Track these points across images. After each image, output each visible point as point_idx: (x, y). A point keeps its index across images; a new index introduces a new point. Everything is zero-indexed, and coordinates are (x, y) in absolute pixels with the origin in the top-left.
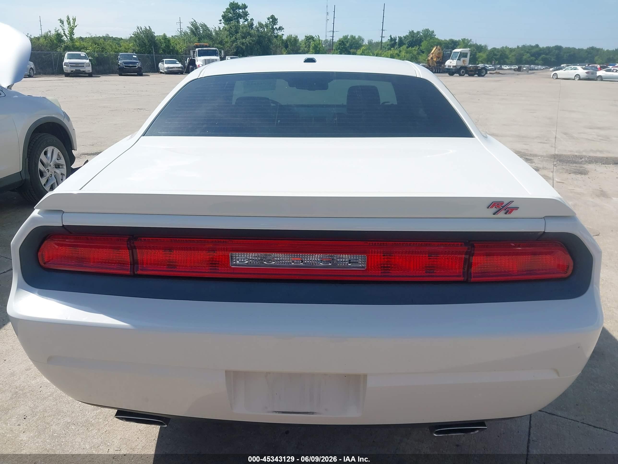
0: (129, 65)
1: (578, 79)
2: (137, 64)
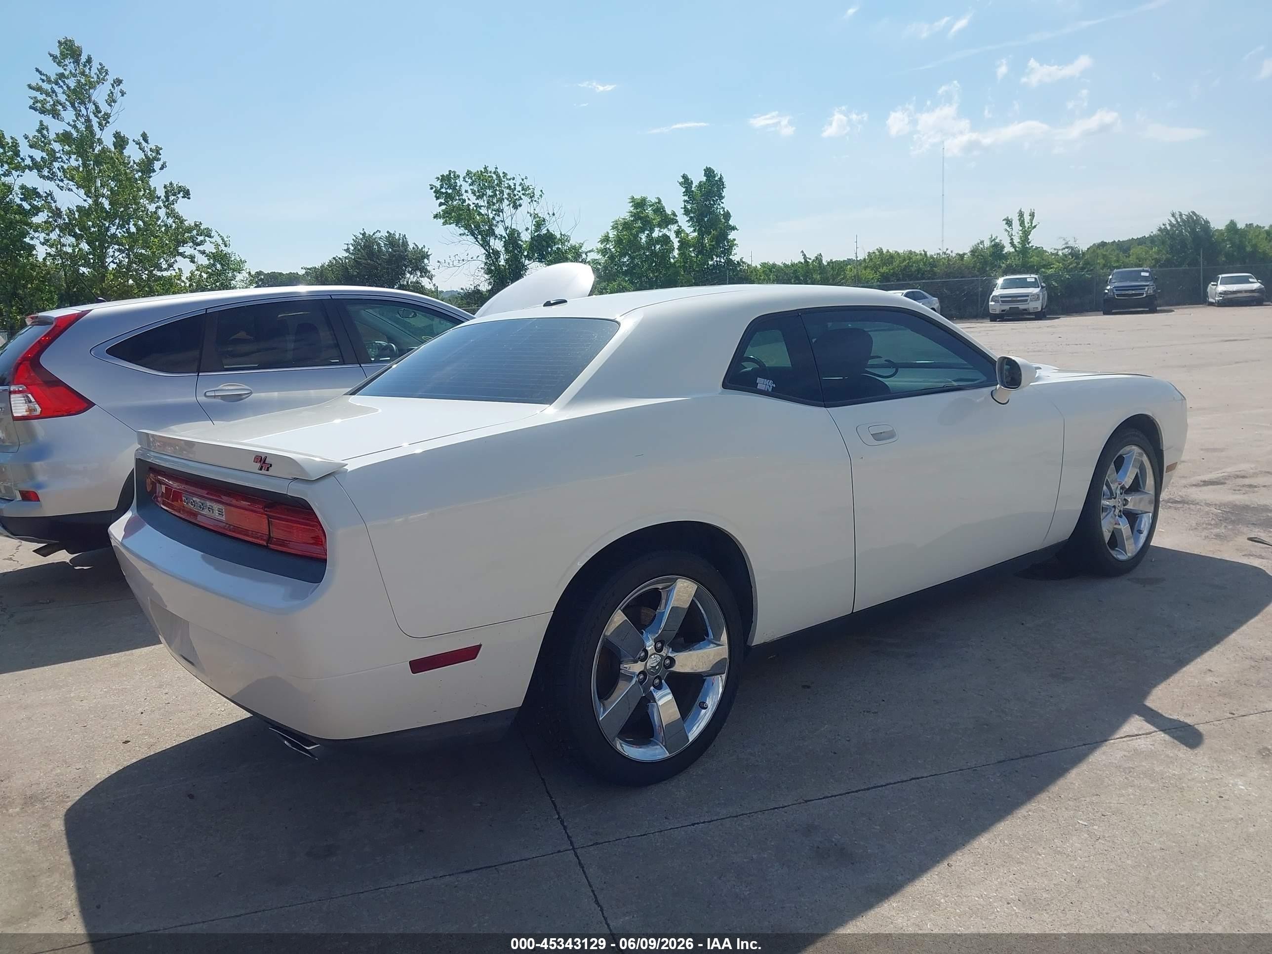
0: (1127, 292)
2: (1146, 290)
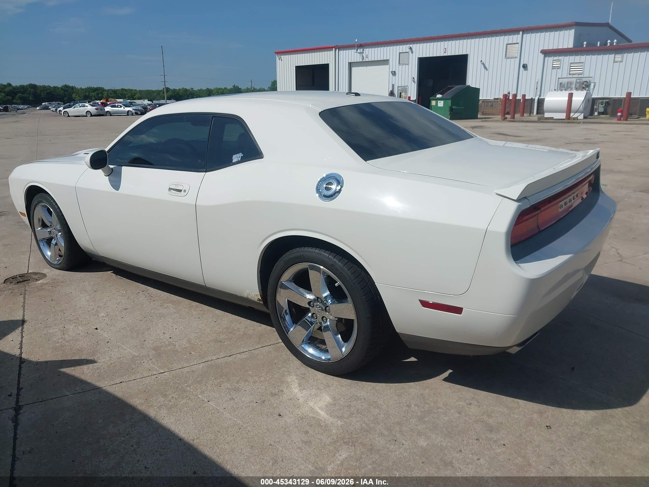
1: (90, 115)
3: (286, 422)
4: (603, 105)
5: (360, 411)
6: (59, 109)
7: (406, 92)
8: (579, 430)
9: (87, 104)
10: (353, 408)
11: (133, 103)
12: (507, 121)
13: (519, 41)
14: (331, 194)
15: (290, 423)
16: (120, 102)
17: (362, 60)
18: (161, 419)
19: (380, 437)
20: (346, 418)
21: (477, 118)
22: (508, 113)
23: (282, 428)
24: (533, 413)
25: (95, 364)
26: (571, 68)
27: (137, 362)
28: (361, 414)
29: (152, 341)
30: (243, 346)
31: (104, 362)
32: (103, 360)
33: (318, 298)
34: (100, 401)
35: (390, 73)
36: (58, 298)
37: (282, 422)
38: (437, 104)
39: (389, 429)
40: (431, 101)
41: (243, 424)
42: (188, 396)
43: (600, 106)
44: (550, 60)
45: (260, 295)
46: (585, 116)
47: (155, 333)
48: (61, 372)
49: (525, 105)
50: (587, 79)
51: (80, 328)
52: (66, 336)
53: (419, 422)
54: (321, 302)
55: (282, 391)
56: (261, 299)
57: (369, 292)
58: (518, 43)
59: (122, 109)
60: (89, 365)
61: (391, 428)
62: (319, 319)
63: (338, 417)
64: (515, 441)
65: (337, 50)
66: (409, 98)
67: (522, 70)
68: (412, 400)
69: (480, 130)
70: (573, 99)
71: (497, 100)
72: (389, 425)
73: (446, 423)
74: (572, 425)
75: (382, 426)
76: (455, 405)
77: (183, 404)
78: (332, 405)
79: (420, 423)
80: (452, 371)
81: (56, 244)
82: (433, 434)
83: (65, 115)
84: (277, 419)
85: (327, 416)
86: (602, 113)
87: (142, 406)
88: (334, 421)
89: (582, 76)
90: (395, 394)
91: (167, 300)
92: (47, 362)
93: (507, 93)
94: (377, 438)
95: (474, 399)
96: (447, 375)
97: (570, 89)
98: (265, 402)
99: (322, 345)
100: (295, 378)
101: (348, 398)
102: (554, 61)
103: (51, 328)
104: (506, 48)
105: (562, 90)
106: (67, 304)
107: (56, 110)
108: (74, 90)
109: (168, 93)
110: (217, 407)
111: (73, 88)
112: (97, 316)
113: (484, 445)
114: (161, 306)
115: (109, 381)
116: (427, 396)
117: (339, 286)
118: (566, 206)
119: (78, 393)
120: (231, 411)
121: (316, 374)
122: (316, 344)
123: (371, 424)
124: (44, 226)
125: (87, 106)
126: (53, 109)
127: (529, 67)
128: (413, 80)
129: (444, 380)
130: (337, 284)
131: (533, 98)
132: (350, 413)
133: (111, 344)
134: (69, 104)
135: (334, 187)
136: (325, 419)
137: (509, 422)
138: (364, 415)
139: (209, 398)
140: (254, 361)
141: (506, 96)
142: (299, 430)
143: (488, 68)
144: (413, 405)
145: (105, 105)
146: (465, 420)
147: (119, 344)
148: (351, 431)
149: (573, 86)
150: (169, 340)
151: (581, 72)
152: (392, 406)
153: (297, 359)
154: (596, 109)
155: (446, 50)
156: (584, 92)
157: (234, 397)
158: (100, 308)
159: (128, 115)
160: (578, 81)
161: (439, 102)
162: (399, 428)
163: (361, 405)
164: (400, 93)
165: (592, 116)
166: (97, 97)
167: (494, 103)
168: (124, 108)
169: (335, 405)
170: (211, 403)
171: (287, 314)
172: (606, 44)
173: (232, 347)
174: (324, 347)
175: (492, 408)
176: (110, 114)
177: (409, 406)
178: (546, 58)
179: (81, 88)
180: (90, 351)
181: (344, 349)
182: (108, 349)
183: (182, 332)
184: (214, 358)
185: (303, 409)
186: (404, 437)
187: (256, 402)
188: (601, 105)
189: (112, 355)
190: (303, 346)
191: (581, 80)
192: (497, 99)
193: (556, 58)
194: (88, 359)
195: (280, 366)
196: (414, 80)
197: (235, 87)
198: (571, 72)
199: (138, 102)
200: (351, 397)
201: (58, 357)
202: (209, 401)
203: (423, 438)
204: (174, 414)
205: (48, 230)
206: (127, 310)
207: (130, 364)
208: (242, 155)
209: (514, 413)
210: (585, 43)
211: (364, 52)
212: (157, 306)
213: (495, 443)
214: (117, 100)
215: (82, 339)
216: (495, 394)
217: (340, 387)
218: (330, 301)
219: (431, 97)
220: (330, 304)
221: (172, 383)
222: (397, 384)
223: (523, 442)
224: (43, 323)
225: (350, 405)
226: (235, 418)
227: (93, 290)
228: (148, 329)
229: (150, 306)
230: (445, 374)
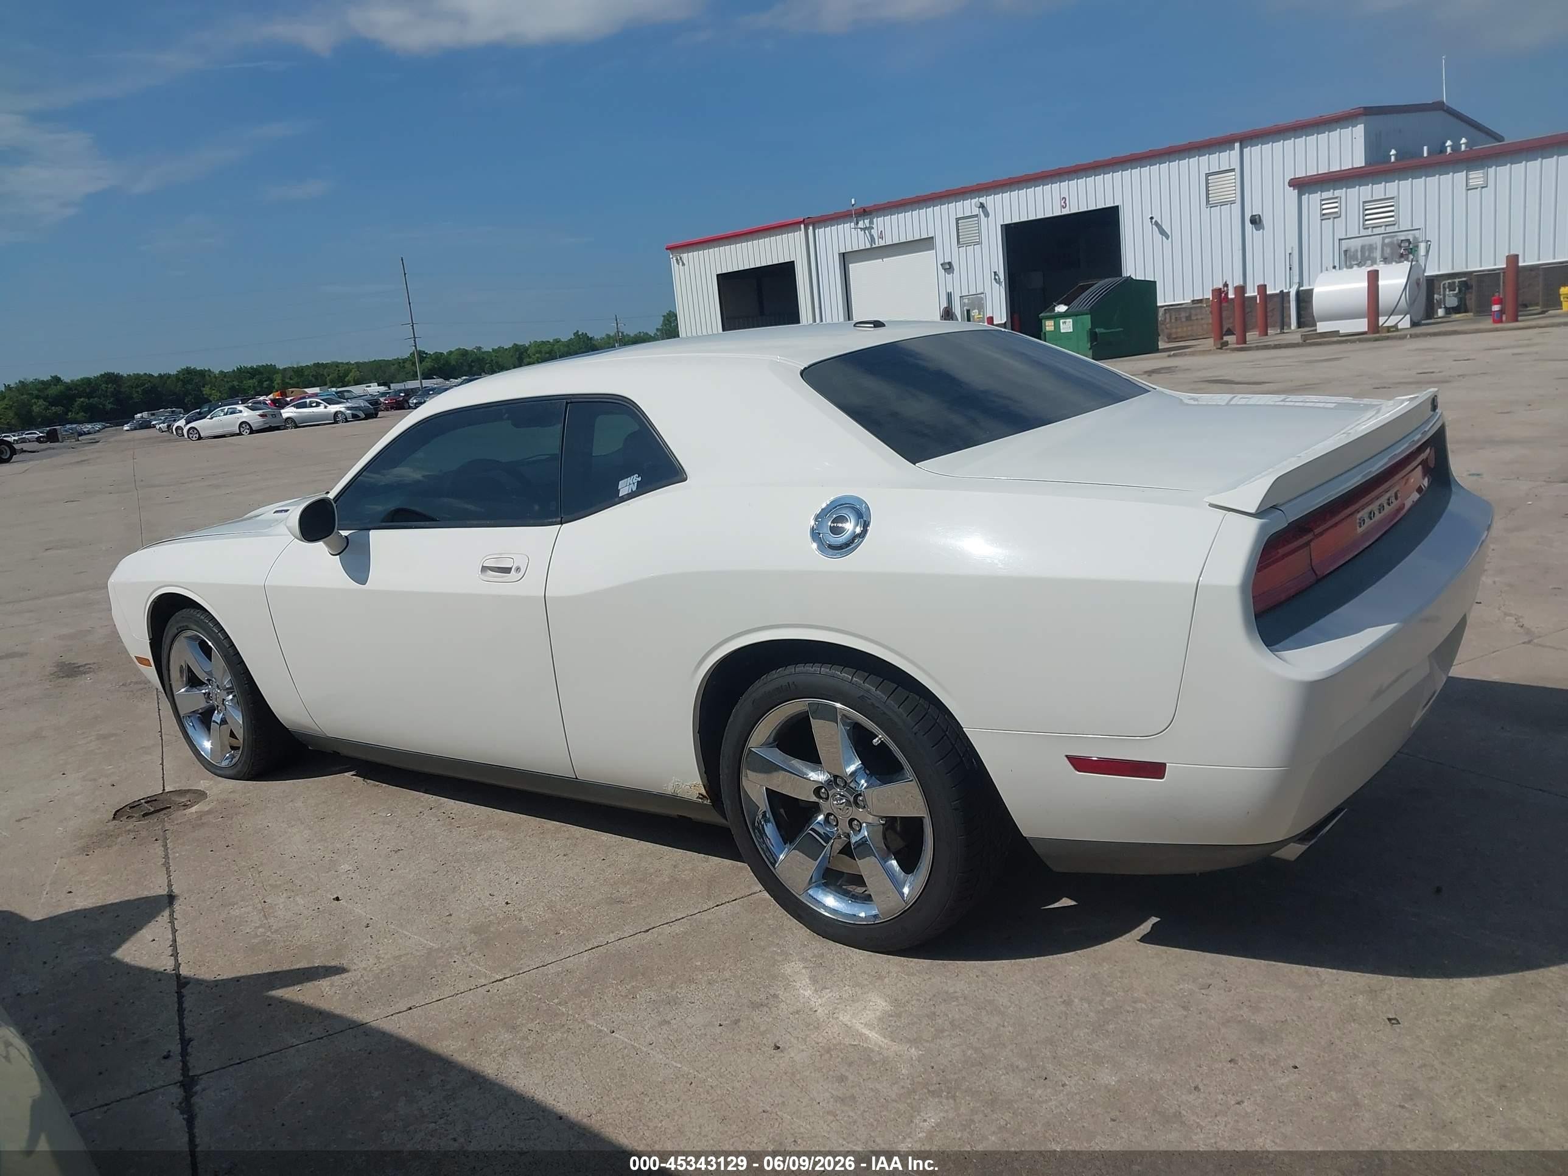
1: (248, 431)
3: (794, 1061)
4: (1454, 290)
5: (957, 1024)
6: (177, 424)
7: (981, 307)
8: (1463, 1021)
9: (240, 407)
10: (940, 1019)
11: (345, 394)
12: (1228, 351)
13: (1236, 165)
14: (844, 541)
15: (802, 1063)
16: (316, 395)
17: (872, 245)
18: (511, 1077)
19: (1010, 1073)
20: (927, 1041)
21: (1156, 350)
22: (1230, 332)
23: (786, 1074)
24: (1355, 995)
25: (344, 976)
26: (1367, 212)
27: (439, 961)
28: (962, 1030)
29: (467, 915)
30: (673, 907)
31: (365, 969)
32: (363, 965)
33: (836, 777)
34: (368, 1051)
35: (940, 267)
36: (240, 841)
37: (783, 1062)
38: (1057, 326)
39: (1027, 1056)
40: (1043, 321)
41: (696, 1073)
42: (563, 1025)
43: (1447, 293)
44: (1313, 200)
45: (704, 786)
46: (1415, 320)
47: (471, 897)
48: (272, 998)
49: (1268, 310)
50: (1408, 234)
51: (300, 900)
52: (272, 920)
53: (1094, 1036)
54: (844, 787)
55: (775, 996)
56: (704, 793)
57: (952, 750)
58: (1233, 170)
59: (321, 409)
60: (333, 978)
61: (1034, 1052)
62: (844, 826)
63: (909, 1040)
64: (1319, 1057)
65: (811, 228)
66: (991, 320)
67: (1250, 229)
68: (1075, 990)
69: (1167, 376)
70: (1381, 283)
71: (1199, 305)
72: (1027, 1047)
73: (1156, 1032)
74: (1446, 1012)
75: (1012, 1051)
76: (1174, 991)
77: (555, 1043)
78: (892, 1016)
79: (1097, 1035)
80: (1159, 919)
81: (224, 721)
82: (1129, 1057)
83: (191, 436)
84: (772, 1057)
85: (883, 1040)
86: (1456, 310)
87: (464, 1054)
88: (901, 1049)
89: (1395, 228)
90: (1034, 981)
91: (488, 823)
92: (237, 980)
93: (1221, 286)
94: (1003, 1077)
95: (1216, 975)
96: (1149, 929)
97: (1369, 262)
98: (741, 1023)
99: (854, 887)
100: (801, 966)
101: (928, 997)
102: (1323, 202)
103: (235, 906)
104: (1207, 183)
105: (1351, 267)
106: (262, 853)
107: (169, 426)
108: (207, 377)
109: (423, 363)
110: (633, 1043)
111: (202, 374)
112: (333, 872)
113: (1249, 1071)
114: (476, 837)
115: (382, 1007)
116: (1106, 976)
117: (882, 743)
118: (1372, 521)
119: (318, 1039)
120: (665, 1049)
121: (847, 952)
122: (841, 886)
123: (986, 1048)
124: (194, 681)
125: (241, 412)
126: (161, 426)
127: (1266, 221)
128: (995, 279)
129: (1141, 940)
130: (878, 741)
131: (1285, 291)
132: (936, 1030)
133: (373, 928)
134: (198, 410)
135: (850, 527)
136: (880, 1047)
137: (1302, 1018)
138: (967, 1030)
139: (612, 1025)
140: (703, 938)
141: (1220, 294)
142: (824, 1075)
143: (1169, 234)
144: (1076, 1000)
145: (280, 404)
146: (1200, 1021)
147: (393, 927)
148: (942, 1067)
149: (1378, 254)
150: (504, 910)
151: (1392, 219)
152: (1028, 1006)
153: (801, 925)
154: (1439, 302)
155: (1065, 202)
156: (1406, 265)
157: (668, 1019)
158: (337, 853)
159: (336, 422)
160: (1387, 241)
161: (1061, 321)
162: (1050, 1052)
163: (959, 1010)
164: (968, 311)
165: (1431, 319)
166: (259, 389)
167: (1193, 312)
168: (326, 407)
169: (899, 1016)
170: (617, 1035)
171: (767, 821)
172: (1443, 150)
173: (649, 911)
174: (860, 890)
175: (1260, 991)
176: (293, 423)
177: (1068, 1003)
178: (1303, 197)
179: (221, 372)
180: (329, 947)
181: (906, 890)
182: (369, 940)
183: (531, 889)
184: (612, 937)
185: (827, 1030)
186: (1063, 1070)
187: (720, 1025)
188: (1450, 291)
189: (381, 952)
190: (811, 892)
191: (1395, 239)
192: (1200, 301)
193: (1326, 195)
194: (327, 964)
195: (762, 943)
196: (997, 277)
197: (578, 335)
198: (1367, 222)
199: (357, 390)
200: (934, 996)
201: (262, 966)
202: (613, 1032)
203: (1107, 1068)
204: (539, 1065)
205: (204, 691)
206: (401, 852)
207: (424, 967)
208: (640, 479)
209: (1310, 999)
210: (1393, 152)
211: (874, 226)
212: (468, 838)
213: (1273, 1064)
214: (306, 390)
215: (308, 923)
216: (1263, 961)
217: (906, 977)
218: (863, 781)
219: (1041, 313)
220: (865, 788)
221: (524, 999)
222: (1036, 959)
223: (1337, 1058)
224: (215, 896)
225: (934, 1013)
226: (676, 1062)
227: (317, 818)
228: (454, 889)
229: (451, 838)
230: (1142, 927)
